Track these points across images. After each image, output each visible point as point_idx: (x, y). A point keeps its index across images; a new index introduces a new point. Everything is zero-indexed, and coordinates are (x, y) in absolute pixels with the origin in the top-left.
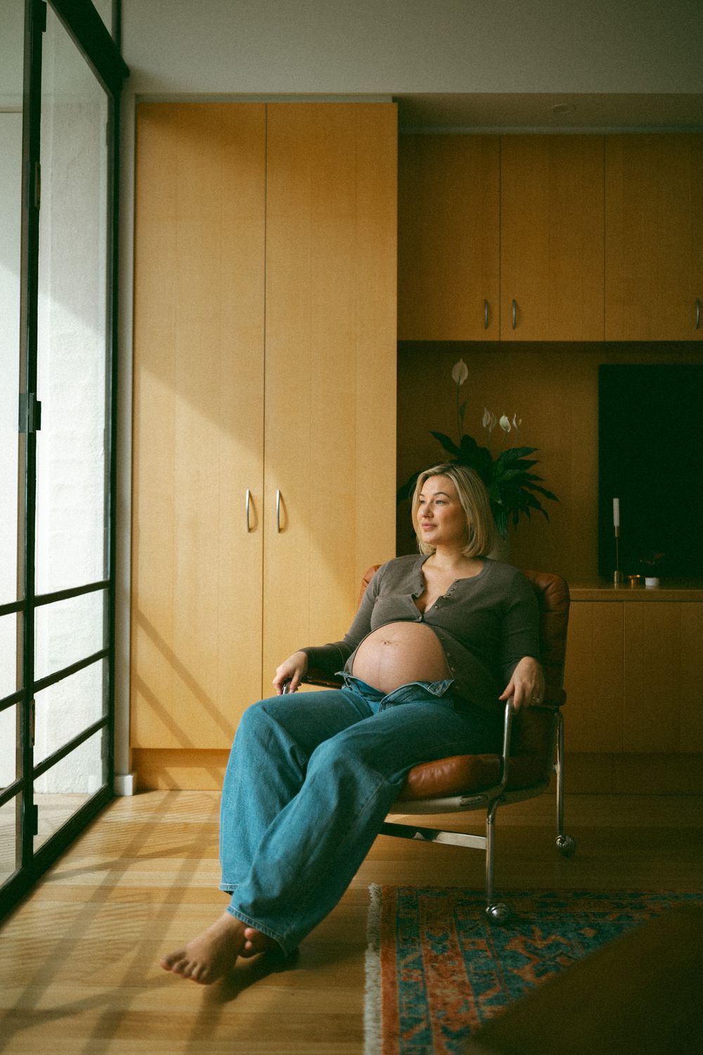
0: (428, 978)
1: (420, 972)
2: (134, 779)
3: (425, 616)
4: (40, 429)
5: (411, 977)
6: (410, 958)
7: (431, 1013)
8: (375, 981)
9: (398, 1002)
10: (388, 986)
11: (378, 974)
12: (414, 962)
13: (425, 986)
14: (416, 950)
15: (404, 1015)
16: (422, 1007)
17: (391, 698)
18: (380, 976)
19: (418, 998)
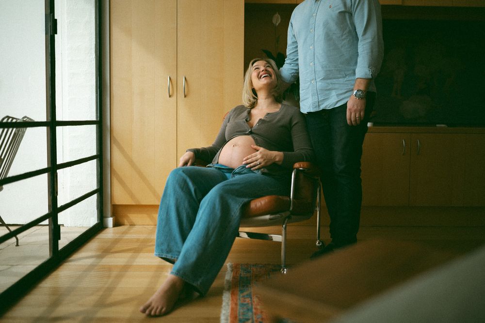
0: (254, 302)
1: (250, 299)
2: (113, 219)
3: (252, 129)
4: (56, 34)
5: (245, 301)
6: (245, 293)
7: (254, 316)
8: (228, 303)
9: (238, 312)
10: (234, 305)
11: (229, 300)
12: (247, 295)
13: (252, 305)
14: (248, 290)
15: (241, 317)
16: (250, 314)
17: (237, 171)
18: (230, 301)
19: (248, 310)
